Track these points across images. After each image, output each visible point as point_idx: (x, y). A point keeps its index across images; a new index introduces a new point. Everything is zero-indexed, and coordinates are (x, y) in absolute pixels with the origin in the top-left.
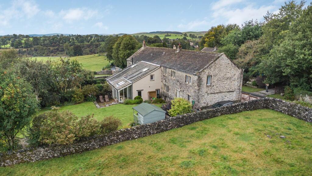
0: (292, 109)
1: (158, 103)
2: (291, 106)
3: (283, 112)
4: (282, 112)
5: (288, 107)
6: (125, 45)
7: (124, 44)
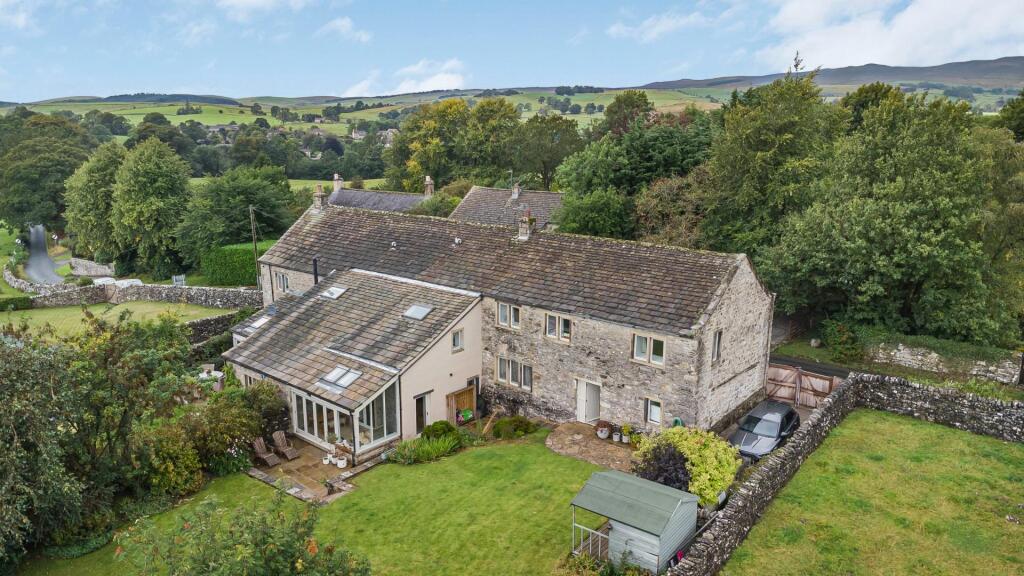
0: (949, 406)
1: (519, 436)
2: (945, 397)
3: (916, 414)
4: (914, 417)
5: (934, 401)
6: (140, 179)
7: (136, 175)
